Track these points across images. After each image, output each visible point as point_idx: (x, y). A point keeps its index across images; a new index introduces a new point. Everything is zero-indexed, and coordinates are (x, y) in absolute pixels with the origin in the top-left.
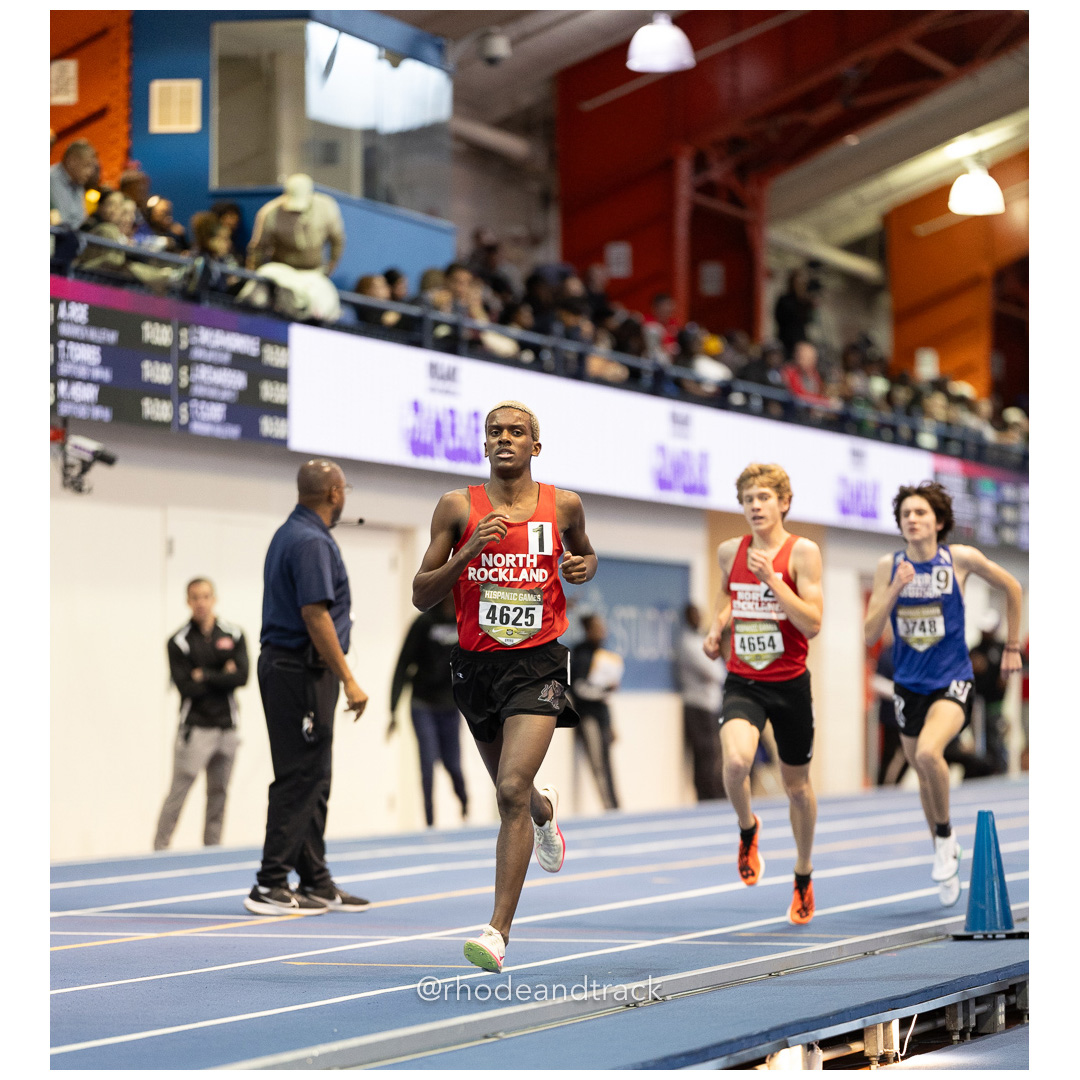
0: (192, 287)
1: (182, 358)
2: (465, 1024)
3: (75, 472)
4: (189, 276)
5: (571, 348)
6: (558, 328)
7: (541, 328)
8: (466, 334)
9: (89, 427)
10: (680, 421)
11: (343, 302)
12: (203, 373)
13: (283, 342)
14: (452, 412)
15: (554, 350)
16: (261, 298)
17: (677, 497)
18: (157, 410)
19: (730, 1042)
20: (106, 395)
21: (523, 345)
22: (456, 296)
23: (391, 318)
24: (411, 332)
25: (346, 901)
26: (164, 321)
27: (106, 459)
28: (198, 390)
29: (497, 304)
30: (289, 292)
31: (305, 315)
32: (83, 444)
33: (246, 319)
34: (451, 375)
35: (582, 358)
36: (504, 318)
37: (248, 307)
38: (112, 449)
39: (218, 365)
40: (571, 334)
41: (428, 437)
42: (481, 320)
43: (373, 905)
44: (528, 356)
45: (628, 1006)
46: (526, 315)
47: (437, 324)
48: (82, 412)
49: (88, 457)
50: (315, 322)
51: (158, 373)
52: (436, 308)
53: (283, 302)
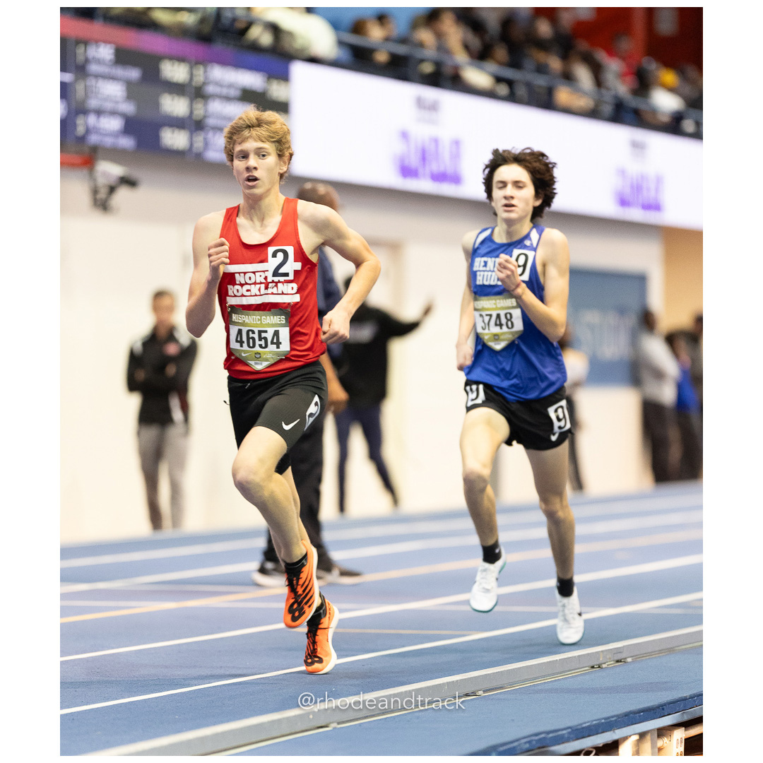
0: (206, 29)
1: (197, 93)
2: (448, 683)
3: (102, 194)
4: (203, 21)
5: (541, 81)
6: (529, 64)
7: (515, 63)
8: (448, 71)
9: (116, 155)
10: (637, 146)
11: (341, 43)
12: (216, 107)
13: (284, 77)
14: (436, 141)
15: (529, 85)
16: (266, 39)
17: (635, 214)
18: (175, 139)
19: (684, 699)
20: (131, 126)
21: (499, 80)
22: (439, 36)
23: (382, 57)
24: (399, 68)
25: (344, 573)
26: (181, 59)
27: (128, 182)
28: (211, 122)
29: (475, 42)
30: (290, 34)
31: (306, 54)
32: (109, 170)
33: (252, 58)
34: (433, 107)
35: (550, 91)
36: (481, 56)
37: (255, 47)
38: (135, 173)
39: (228, 99)
40: (541, 69)
41: (414, 161)
42: (461, 57)
43: (367, 578)
44: (503, 90)
45: (593, 667)
46: (501, 52)
47: (422, 61)
48: (109, 141)
49: (112, 181)
50: (314, 60)
51: (175, 106)
52: (421, 45)
53: (286, 43)
